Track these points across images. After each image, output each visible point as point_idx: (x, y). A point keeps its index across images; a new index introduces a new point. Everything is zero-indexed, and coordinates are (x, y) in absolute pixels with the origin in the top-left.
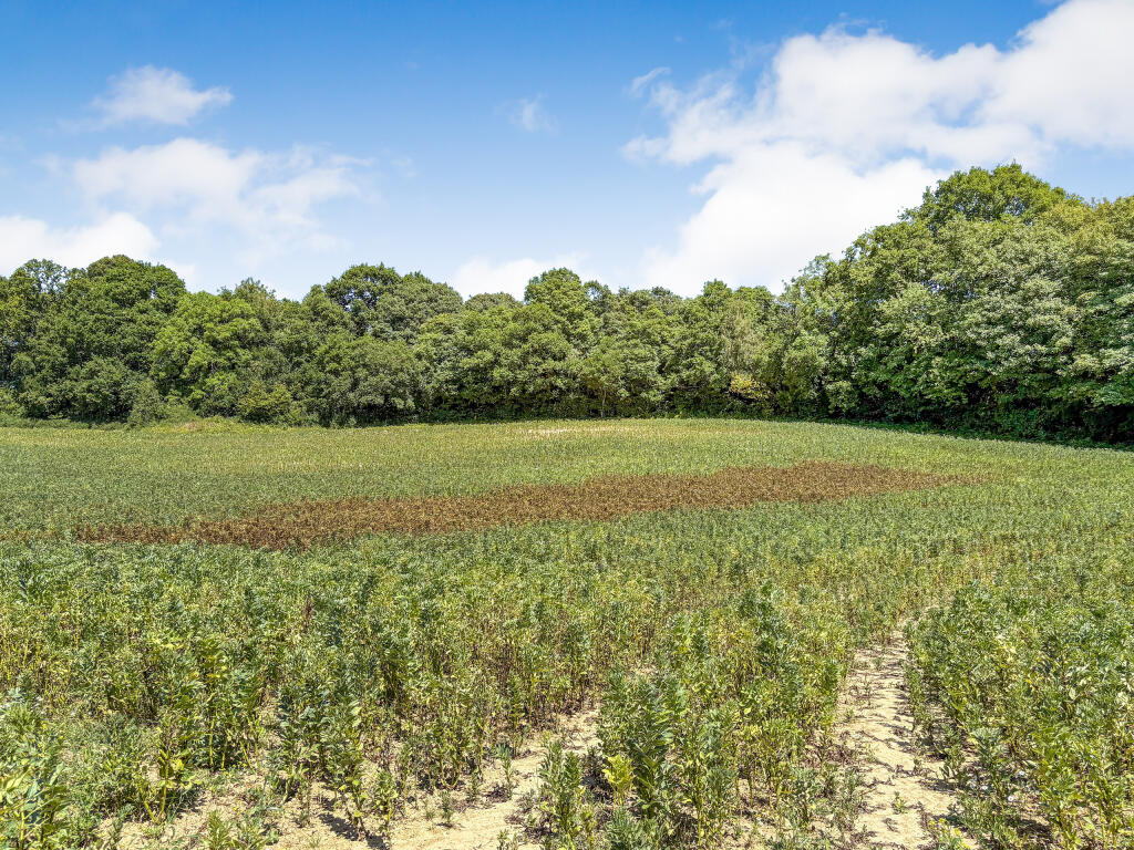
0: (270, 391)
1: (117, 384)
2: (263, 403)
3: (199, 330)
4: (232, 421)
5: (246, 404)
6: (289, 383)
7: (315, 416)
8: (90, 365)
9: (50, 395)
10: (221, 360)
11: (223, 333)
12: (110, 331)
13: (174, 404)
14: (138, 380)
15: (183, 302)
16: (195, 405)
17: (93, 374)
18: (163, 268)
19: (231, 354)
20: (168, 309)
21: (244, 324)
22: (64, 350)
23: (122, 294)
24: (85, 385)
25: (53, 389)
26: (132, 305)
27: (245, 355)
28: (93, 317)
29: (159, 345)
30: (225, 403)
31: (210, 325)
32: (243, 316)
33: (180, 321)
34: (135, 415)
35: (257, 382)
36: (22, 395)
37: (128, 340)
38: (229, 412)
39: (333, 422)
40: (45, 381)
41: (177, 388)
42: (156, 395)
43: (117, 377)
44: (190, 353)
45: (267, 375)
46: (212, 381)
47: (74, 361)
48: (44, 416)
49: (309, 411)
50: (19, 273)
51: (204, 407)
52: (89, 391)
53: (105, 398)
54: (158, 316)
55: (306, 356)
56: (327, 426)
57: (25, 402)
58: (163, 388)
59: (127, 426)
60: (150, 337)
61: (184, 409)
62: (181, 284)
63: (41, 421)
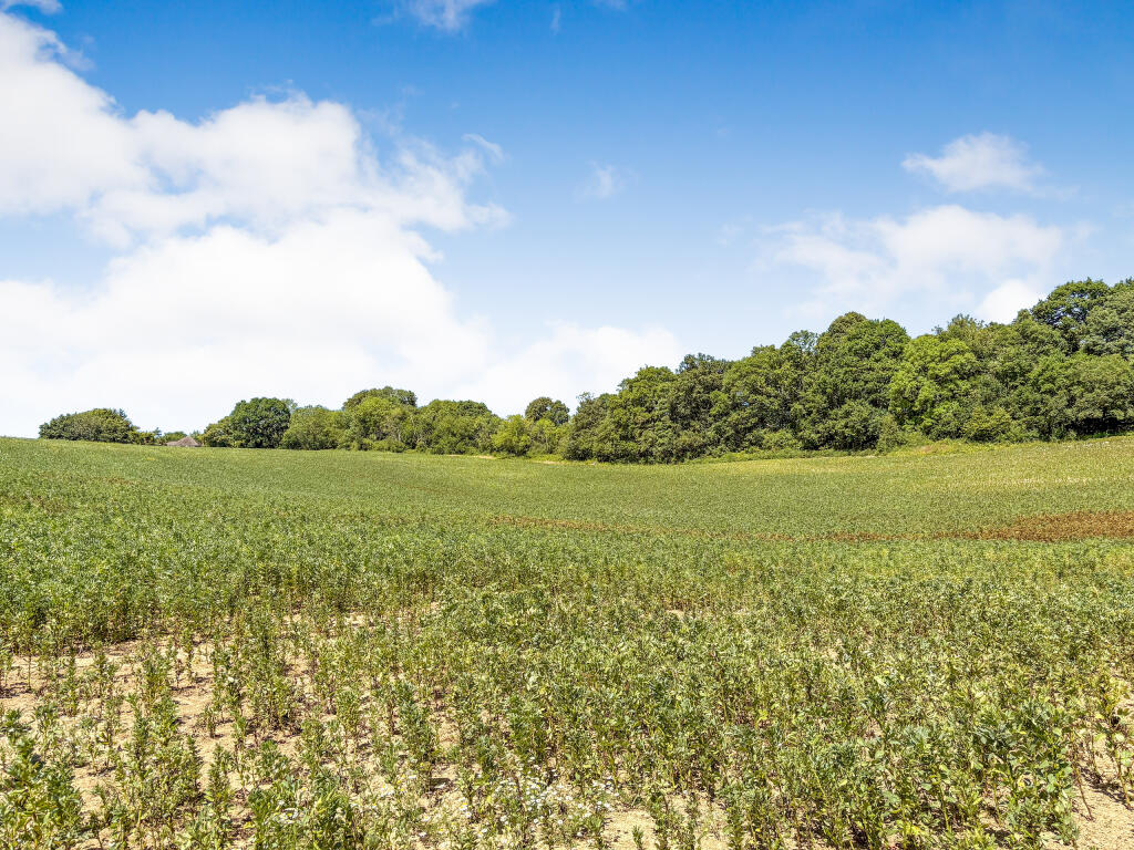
0: (991, 414)
1: (866, 420)
2: (985, 426)
3: (925, 369)
4: (959, 442)
5: (971, 427)
6: (1007, 405)
7: (1035, 432)
8: (845, 407)
9: (818, 432)
10: (945, 393)
11: (943, 369)
12: (855, 380)
13: (911, 433)
14: (881, 415)
15: (909, 349)
16: (927, 431)
17: (848, 414)
18: (888, 322)
19: (952, 386)
20: (895, 355)
21: (961, 359)
22: (825, 398)
23: (861, 349)
24: (843, 423)
25: (820, 427)
26: (868, 356)
27: (964, 385)
28: (842, 371)
29: (893, 387)
30: (952, 427)
31: (932, 365)
32: (958, 352)
33: (908, 365)
34: (881, 442)
35: (978, 408)
36: (800, 434)
37: (869, 385)
38: (957, 434)
39: (1053, 437)
40: (814, 423)
41: (910, 418)
42: (895, 425)
43: (865, 415)
44: (918, 389)
45: (985, 402)
46: (939, 410)
47: (832, 406)
48: (816, 448)
49: (1029, 428)
50: (787, 345)
51: (934, 432)
52: (846, 427)
53: (858, 431)
54: (890, 362)
55: (1020, 380)
56: (1047, 440)
57: (801, 438)
58: (900, 420)
59: (876, 452)
60: (887, 380)
61: (918, 435)
62: (903, 332)
63: (814, 452)
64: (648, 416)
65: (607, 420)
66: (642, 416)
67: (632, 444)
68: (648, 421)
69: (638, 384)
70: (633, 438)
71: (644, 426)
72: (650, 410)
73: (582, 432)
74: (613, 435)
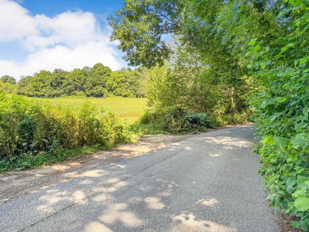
0: (127, 91)
1: (101, 90)
2: (126, 94)
3: (114, 80)
4: (121, 97)
5: (123, 94)
6: (130, 90)
7: (135, 96)
8: (96, 87)
9: (90, 93)
10: (118, 86)
11: (118, 80)
12: (99, 81)
13: (111, 94)
14: (104, 89)
15: (111, 75)
16: (114, 94)
17: (97, 89)
18: (107, 67)
19: (120, 84)
20: (109, 75)
22: (92, 84)
23: (101, 73)
24: (96, 91)
25: (90, 91)
26: (102, 75)
27: (123, 84)
28: (96, 78)
29: (107, 83)
30: (119, 94)
31: (116, 79)
32: (122, 77)
33: (111, 78)
34: (104, 96)
35: (125, 90)
36: (85, 93)
37: (102, 82)
39: (138, 97)
40: (89, 90)
41: (111, 91)
42: (107, 92)
43: (101, 89)
44: (113, 84)
45: (126, 88)
46: (117, 89)
47: (93, 86)
48: (89, 96)
49: (134, 95)
50: (83, 70)
51: (116, 95)
52: (96, 92)
53: (99, 93)
54: (107, 77)
55: (133, 84)
56: (137, 98)
57: (86, 94)
58: (109, 91)
59: (103, 98)
60: (106, 81)
61: (112, 95)
62: (111, 70)
64: (44, 85)
65: (30, 85)
66: (42, 85)
67: (38, 92)
68: (43, 86)
69: (41, 75)
70: (39, 91)
71: (42, 87)
72: (44, 83)
73: (21, 88)
74: (32, 89)
